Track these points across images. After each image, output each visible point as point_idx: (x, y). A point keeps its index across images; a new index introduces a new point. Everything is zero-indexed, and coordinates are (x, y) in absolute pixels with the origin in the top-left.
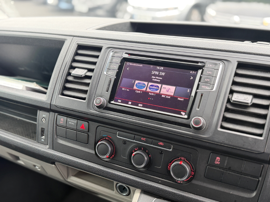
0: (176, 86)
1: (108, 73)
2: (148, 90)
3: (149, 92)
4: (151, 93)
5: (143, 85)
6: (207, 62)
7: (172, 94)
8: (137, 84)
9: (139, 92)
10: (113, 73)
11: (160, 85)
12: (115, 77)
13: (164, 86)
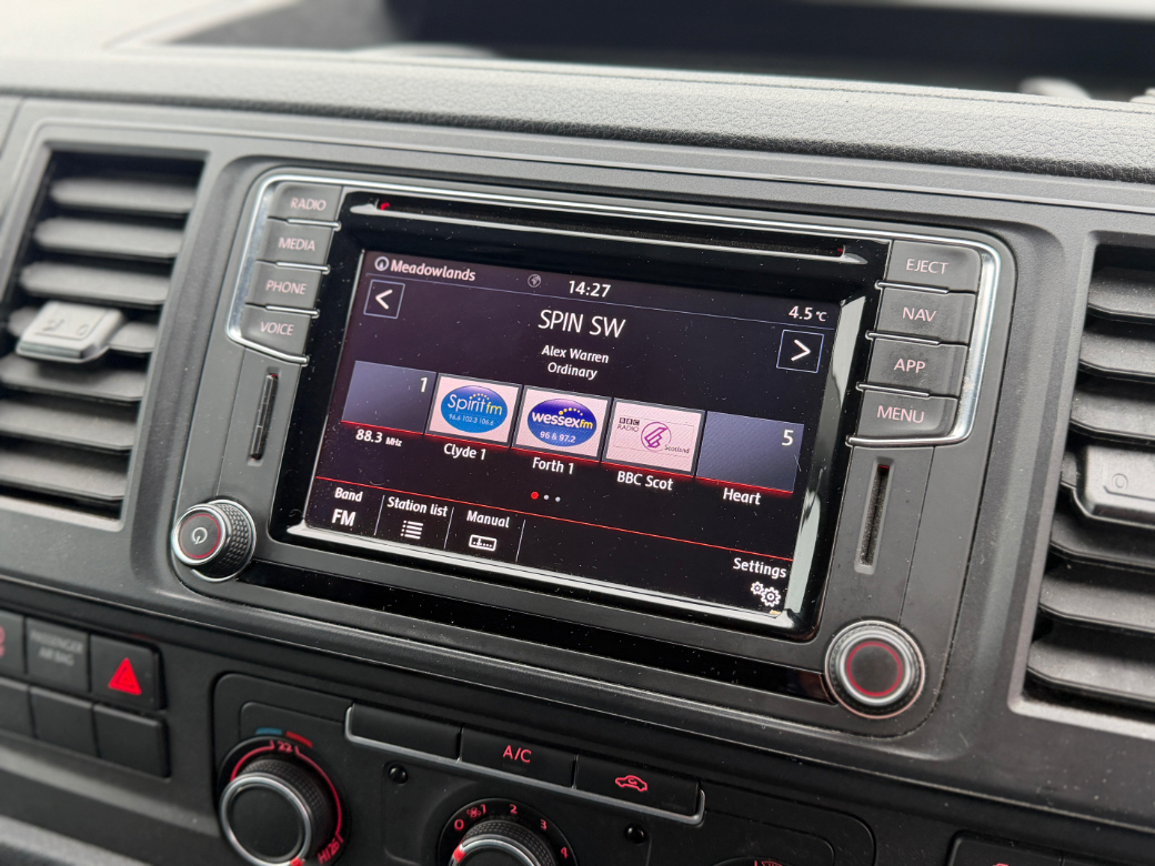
0: (707, 409)
1: (254, 333)
2: (526, 438)
3: (529, 454)
4: (547, 456)
5: (490, 408)
6: (894, 239)
7: (684, 464)
8: (447, 400)
9: (469, 453)
10: (285, 329)
11: (597, 406)
12: (305, 360)
13: (624, 409)
